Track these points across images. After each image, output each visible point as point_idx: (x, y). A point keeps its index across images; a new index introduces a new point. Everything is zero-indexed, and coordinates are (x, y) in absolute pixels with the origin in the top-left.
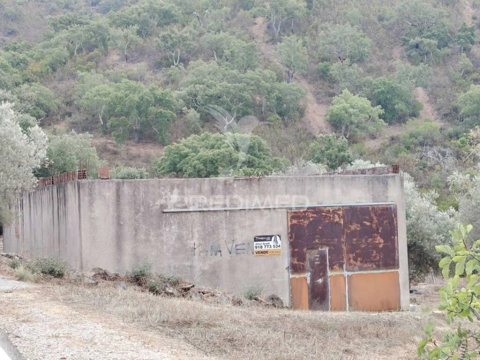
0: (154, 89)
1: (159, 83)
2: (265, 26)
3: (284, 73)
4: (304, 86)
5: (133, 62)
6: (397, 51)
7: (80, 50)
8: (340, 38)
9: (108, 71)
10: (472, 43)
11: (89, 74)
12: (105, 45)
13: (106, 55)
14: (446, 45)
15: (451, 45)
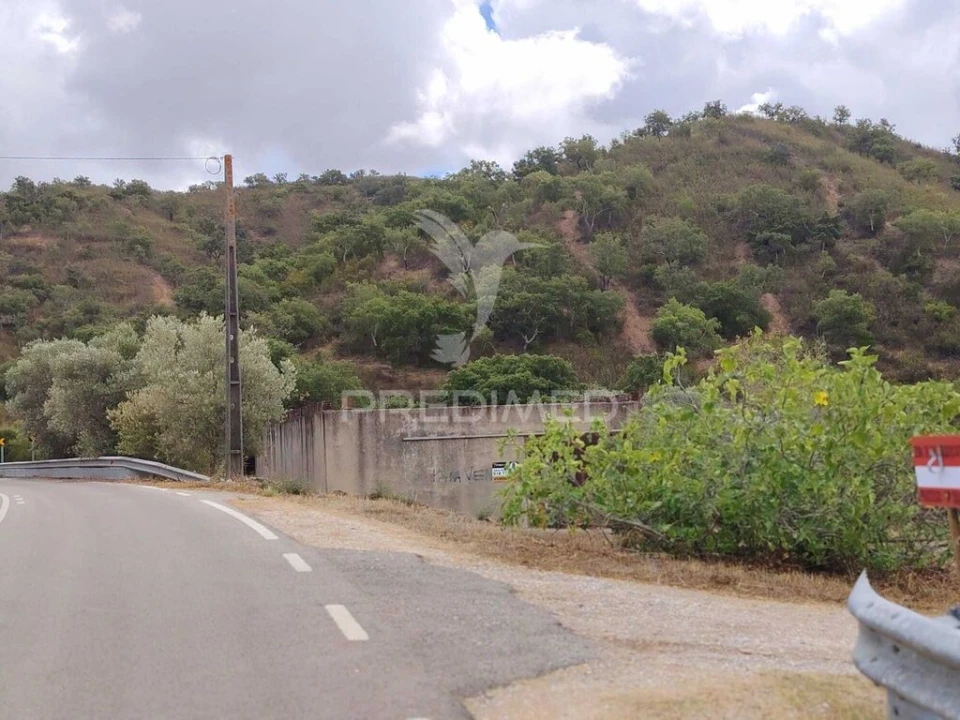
0: (437, 302)
1: (445, 294)
2: (575, 222)
3: (598, 279)
4: (624, 294)
5: (413, 269)
6: (741, 249)
7: (349, 256)
8: (667, 235)
9: (383, 281)
10: (837, 237)
11: (360, 286)
12: (380, 250)
13: (381, 262)
14: (803, 240)
15: (810, 240)
